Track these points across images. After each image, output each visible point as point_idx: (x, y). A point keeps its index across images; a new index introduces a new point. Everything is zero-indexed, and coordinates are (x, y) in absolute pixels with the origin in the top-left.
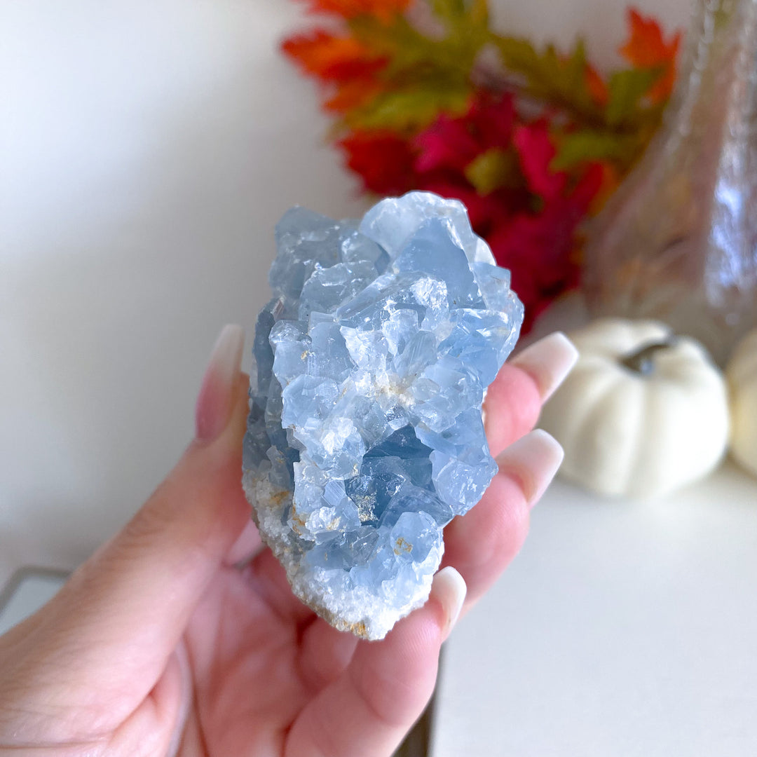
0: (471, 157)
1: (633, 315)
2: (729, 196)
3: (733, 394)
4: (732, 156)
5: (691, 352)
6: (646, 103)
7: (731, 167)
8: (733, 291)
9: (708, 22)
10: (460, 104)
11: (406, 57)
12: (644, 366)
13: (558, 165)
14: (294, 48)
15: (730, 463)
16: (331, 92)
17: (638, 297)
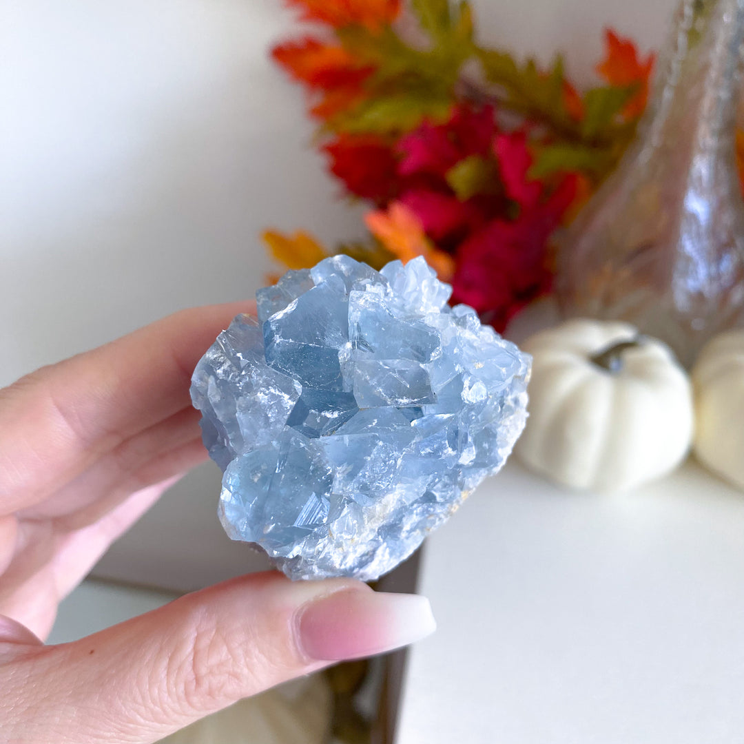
0: (452, 163)
1: (603, 316)
2: (697, 205)
3: (698, 395)
4: (702, 167)
5: (658, 353)
6: (619, 119)
7: (700, 178)
8: (699, 297)
9: (682, 40)
10: (442, 113)
11: (393, 66)
12: (613, 363)
13: (535, 173)
14: (284, 54)
15: (693, 461)
16: (318, 99)
17: (608, 301)
